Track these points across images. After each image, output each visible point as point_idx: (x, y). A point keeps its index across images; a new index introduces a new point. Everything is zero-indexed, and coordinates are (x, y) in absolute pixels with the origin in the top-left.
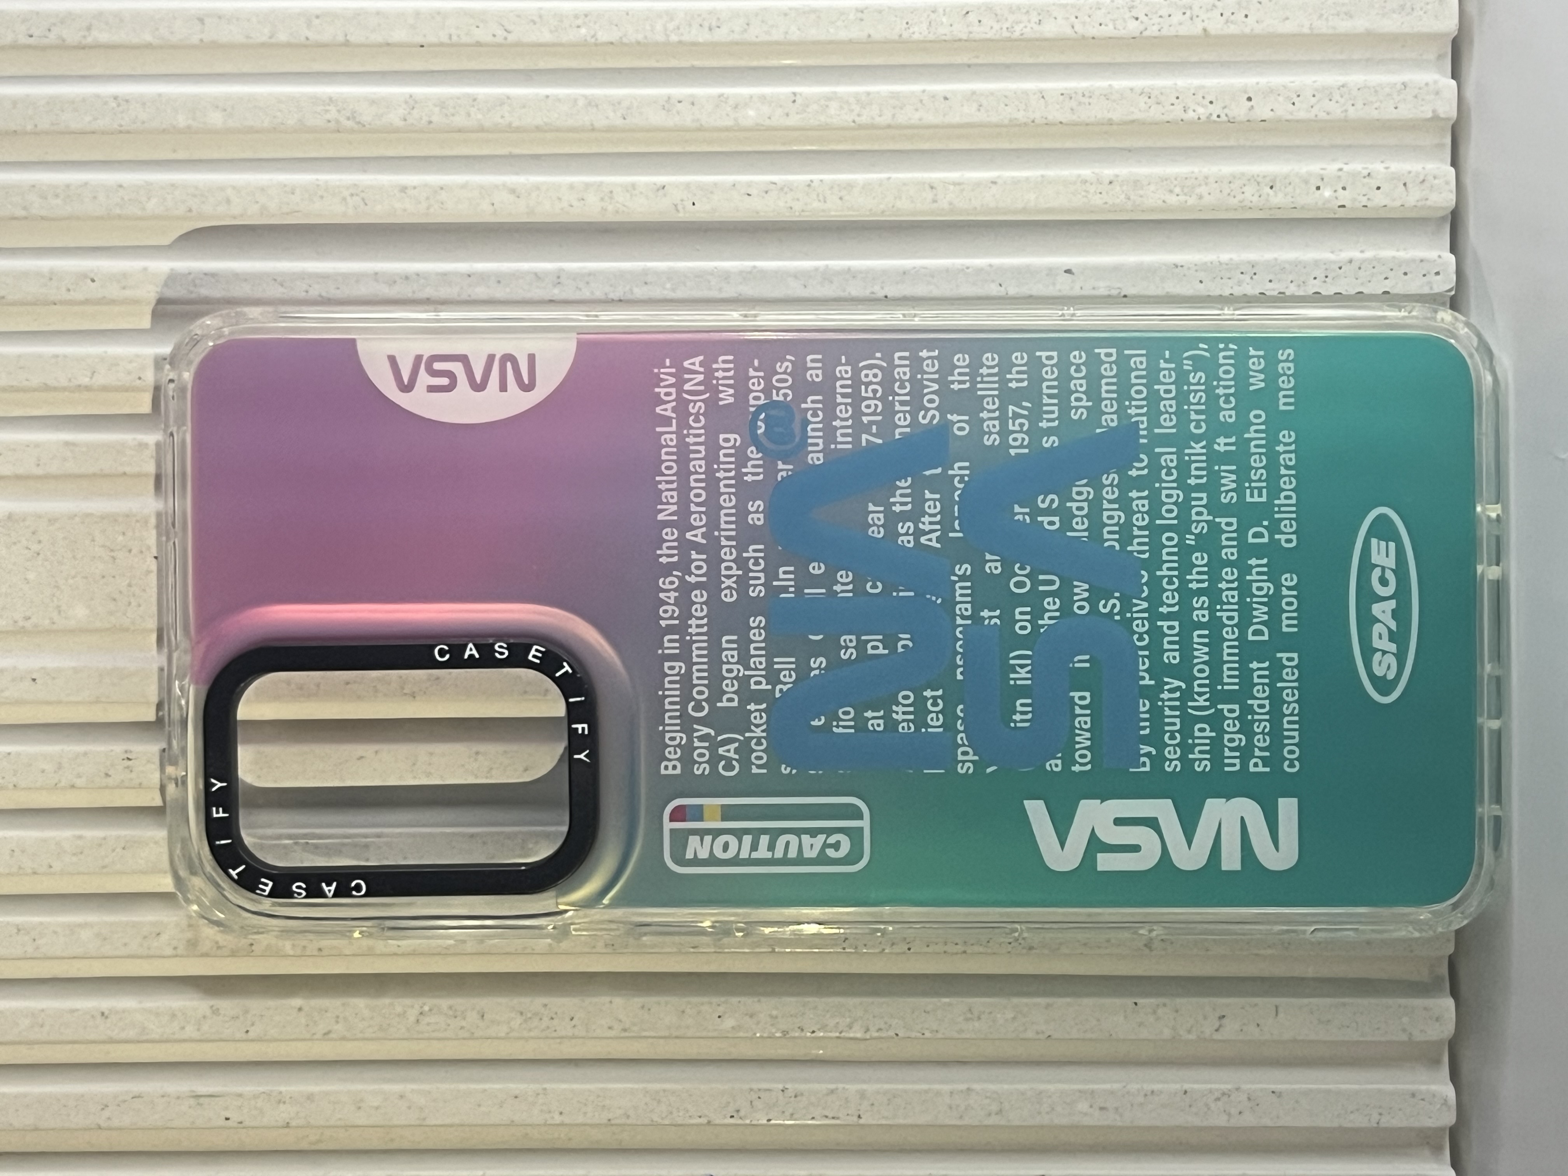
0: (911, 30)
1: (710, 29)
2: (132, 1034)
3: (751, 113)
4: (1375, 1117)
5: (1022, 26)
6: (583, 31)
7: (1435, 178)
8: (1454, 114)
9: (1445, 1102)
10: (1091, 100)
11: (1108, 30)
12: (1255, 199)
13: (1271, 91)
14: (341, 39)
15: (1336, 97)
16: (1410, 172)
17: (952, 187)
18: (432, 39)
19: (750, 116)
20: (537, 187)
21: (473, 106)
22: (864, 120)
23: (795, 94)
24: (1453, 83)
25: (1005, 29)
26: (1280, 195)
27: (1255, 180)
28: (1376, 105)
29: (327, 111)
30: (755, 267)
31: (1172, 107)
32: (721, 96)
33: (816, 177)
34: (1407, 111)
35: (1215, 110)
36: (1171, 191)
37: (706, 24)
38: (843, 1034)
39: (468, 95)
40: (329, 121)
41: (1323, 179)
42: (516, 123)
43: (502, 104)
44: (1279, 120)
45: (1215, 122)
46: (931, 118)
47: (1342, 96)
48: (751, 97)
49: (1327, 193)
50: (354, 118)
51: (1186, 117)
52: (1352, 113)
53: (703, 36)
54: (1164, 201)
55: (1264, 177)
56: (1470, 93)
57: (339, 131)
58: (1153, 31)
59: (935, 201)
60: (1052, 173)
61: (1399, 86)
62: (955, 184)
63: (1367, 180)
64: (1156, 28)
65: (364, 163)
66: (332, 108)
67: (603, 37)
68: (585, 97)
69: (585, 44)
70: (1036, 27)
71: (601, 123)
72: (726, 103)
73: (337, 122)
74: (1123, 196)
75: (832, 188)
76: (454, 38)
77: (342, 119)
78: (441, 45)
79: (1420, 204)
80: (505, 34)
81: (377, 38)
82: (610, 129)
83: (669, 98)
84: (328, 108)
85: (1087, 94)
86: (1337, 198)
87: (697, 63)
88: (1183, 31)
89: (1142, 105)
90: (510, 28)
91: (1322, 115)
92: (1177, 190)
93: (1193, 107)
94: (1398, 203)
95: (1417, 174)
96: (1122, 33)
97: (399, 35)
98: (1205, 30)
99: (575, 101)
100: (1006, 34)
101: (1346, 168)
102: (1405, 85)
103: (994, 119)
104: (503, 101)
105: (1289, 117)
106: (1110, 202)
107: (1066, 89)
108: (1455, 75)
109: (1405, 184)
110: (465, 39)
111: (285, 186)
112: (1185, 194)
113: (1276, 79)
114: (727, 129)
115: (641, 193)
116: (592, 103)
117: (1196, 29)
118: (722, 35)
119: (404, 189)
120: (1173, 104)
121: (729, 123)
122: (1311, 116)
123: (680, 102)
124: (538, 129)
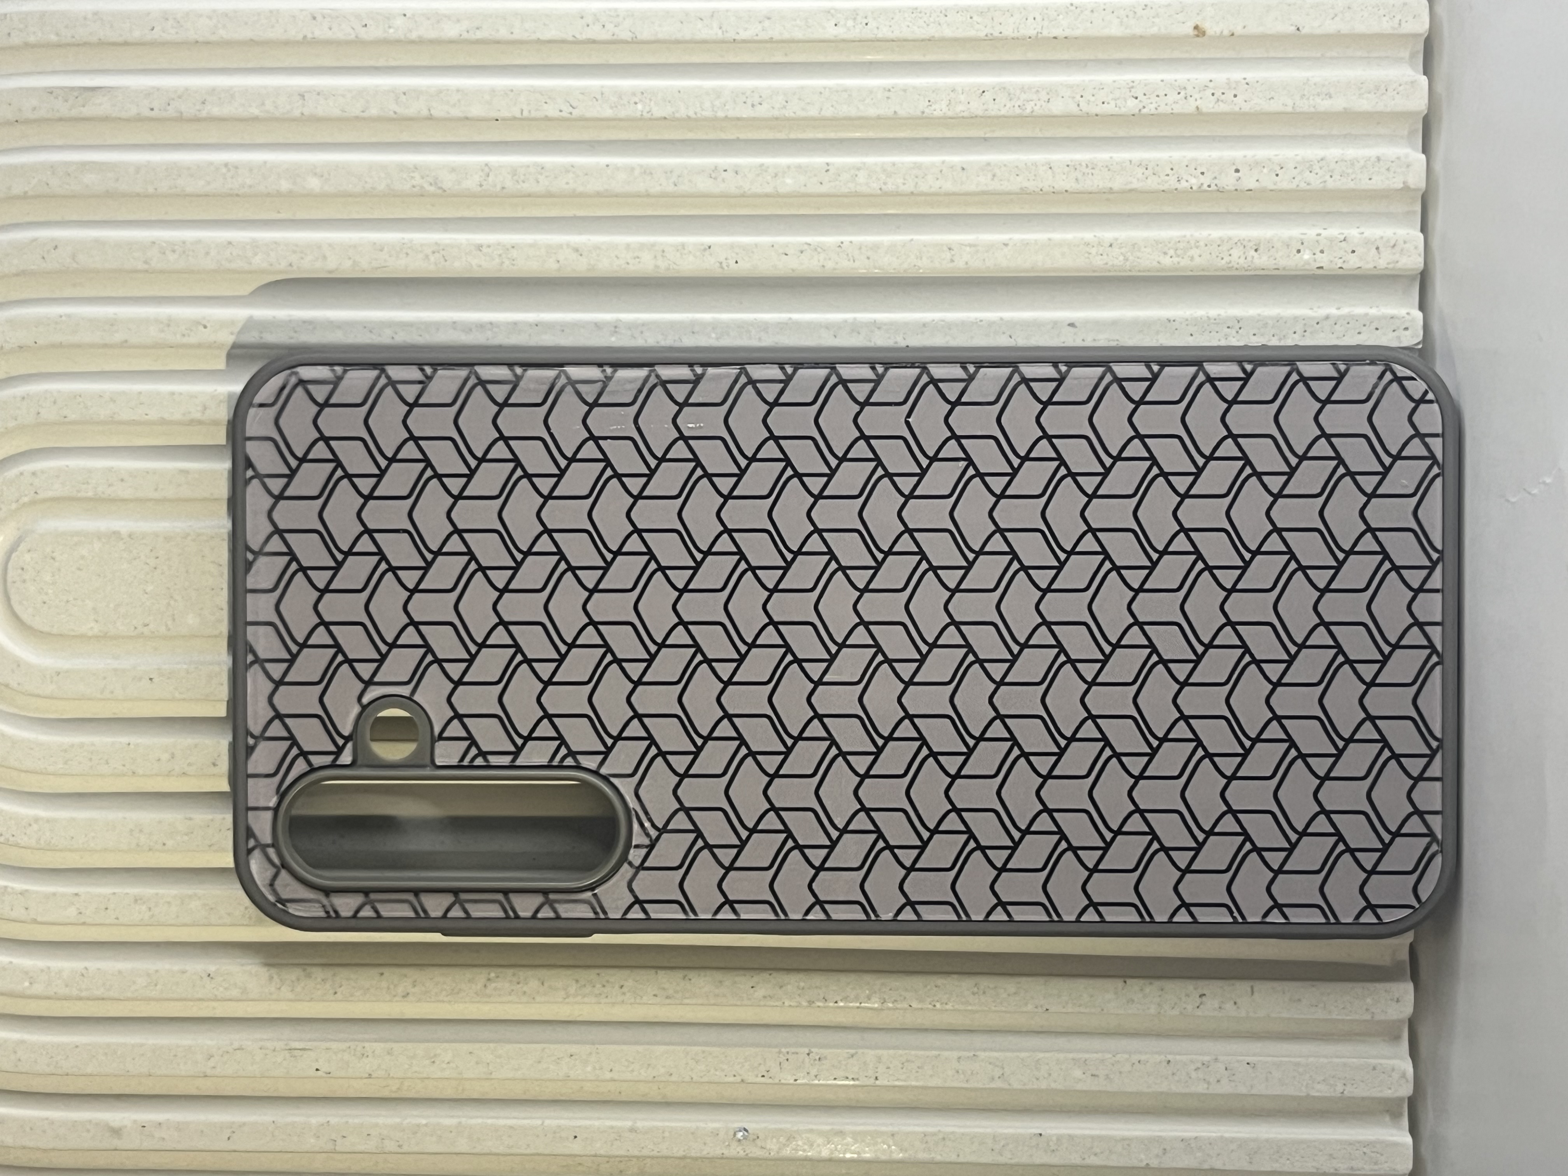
0: (934, 107)
1: (753, 106)
2: (235, 993)
3: (789, 181)
4: (1340, 1088)
5: (1032, 103)
6: (640, 106)
7: (1405, 242)
8: (1423, 185)
9: (1404, 1075)
10: (1093, 171)
11: (1110, 108)
12: (1242, 261)
13: (1257, 164)
14: (425, 113)
15: (1316, 168)
16: (1382, 238)
17: (968, 249)
18: (505, 114)
19: (789, 184)
20: (597, 247)
21: (541, 174)
22: (890, 187)
23: (828, 164)
24: (1423, 157)
25: (1016, 106)
26: (1265, 258)
27: (1241, 243)
28: (1353, 176)
29: (413, 177)
30: (790, 319)
31: (1167, 178)
32: (762, 165)
33: (846, 239)
34: (1379, 182)
35: (1206, 180)
36: (1165, 253)
37: (749, 102)
38: (863, 1005)
39: (536, 164)
40: (414, 187)
41: (1302, 243)
42: (580, 189)
43: (567, 171)
44: (1264, 190)
45: (1206, 191)
46: (948, 186)
47: (1321, 168)
48: (789, 167)
49: (1306, 256)
50: (436, 183)
51: (1178, 186)
52: (1331, 184)
53: (746, 112)
54: (1159, 262)
55: (1250, 241)
56: (1438, 166)
57: (422, 196)
58: (1150, 109)
59: (952, 261)
60: (1057, 236)
61: (1373, 159)
62: (970, 245)
63: (1344, 244)
64: (1153, 106)
65: (445, 223)
66: (416, 175)
67: (658, 112)
68: (641, 166)
69: (641, 119)
70: (1044, 104)
71: (656, 189)
72: (766, 171)
73: (422, 187)
74: (1121, 258)
75: (860, 248)
76: (526, 114)
77: (426, 186)
78: (515, 119)
79: (1391, 266)
80: (571, 109)
81: (456, 112)
82: (663, 195)
83: (716, 167)
84: (412, 175)
85: (1092, 166)
86: (1315, 261)
87: (742, 136)
88: (1177, 109)
89: (1140, 175)
90: (574, 105)
91: (1303, 186)
92: (1171, 252)
93: (1185, 177)
94: (1371, 266)
95: (1388, 241)
96: (1123, 110)
97: (476, 111)
98: (1197, 108)
99: (632, 169)
100: (1018, 111)
101: (1324, 233)
102: (1379, 159)
103: (1006, 186)
104: (568, 169)
105: (1273, 187)
106: (1110, 263)
107: (1071, 161)
108: (1426, 150)
109: (1377, 248)
110: (534, 114)
111: (375, 244)
112: (1178, 256)
113: (1262, 152)
114: (767, 196)
115: (690, 252)
116: (647, 171)
117: (1189, 107)
118: (762, 111)
119: (479, 247)
120: (1168, 175)
121: (768, 189)
122: (1293, 186)
123: (725, 171)
124: (598, 195)
